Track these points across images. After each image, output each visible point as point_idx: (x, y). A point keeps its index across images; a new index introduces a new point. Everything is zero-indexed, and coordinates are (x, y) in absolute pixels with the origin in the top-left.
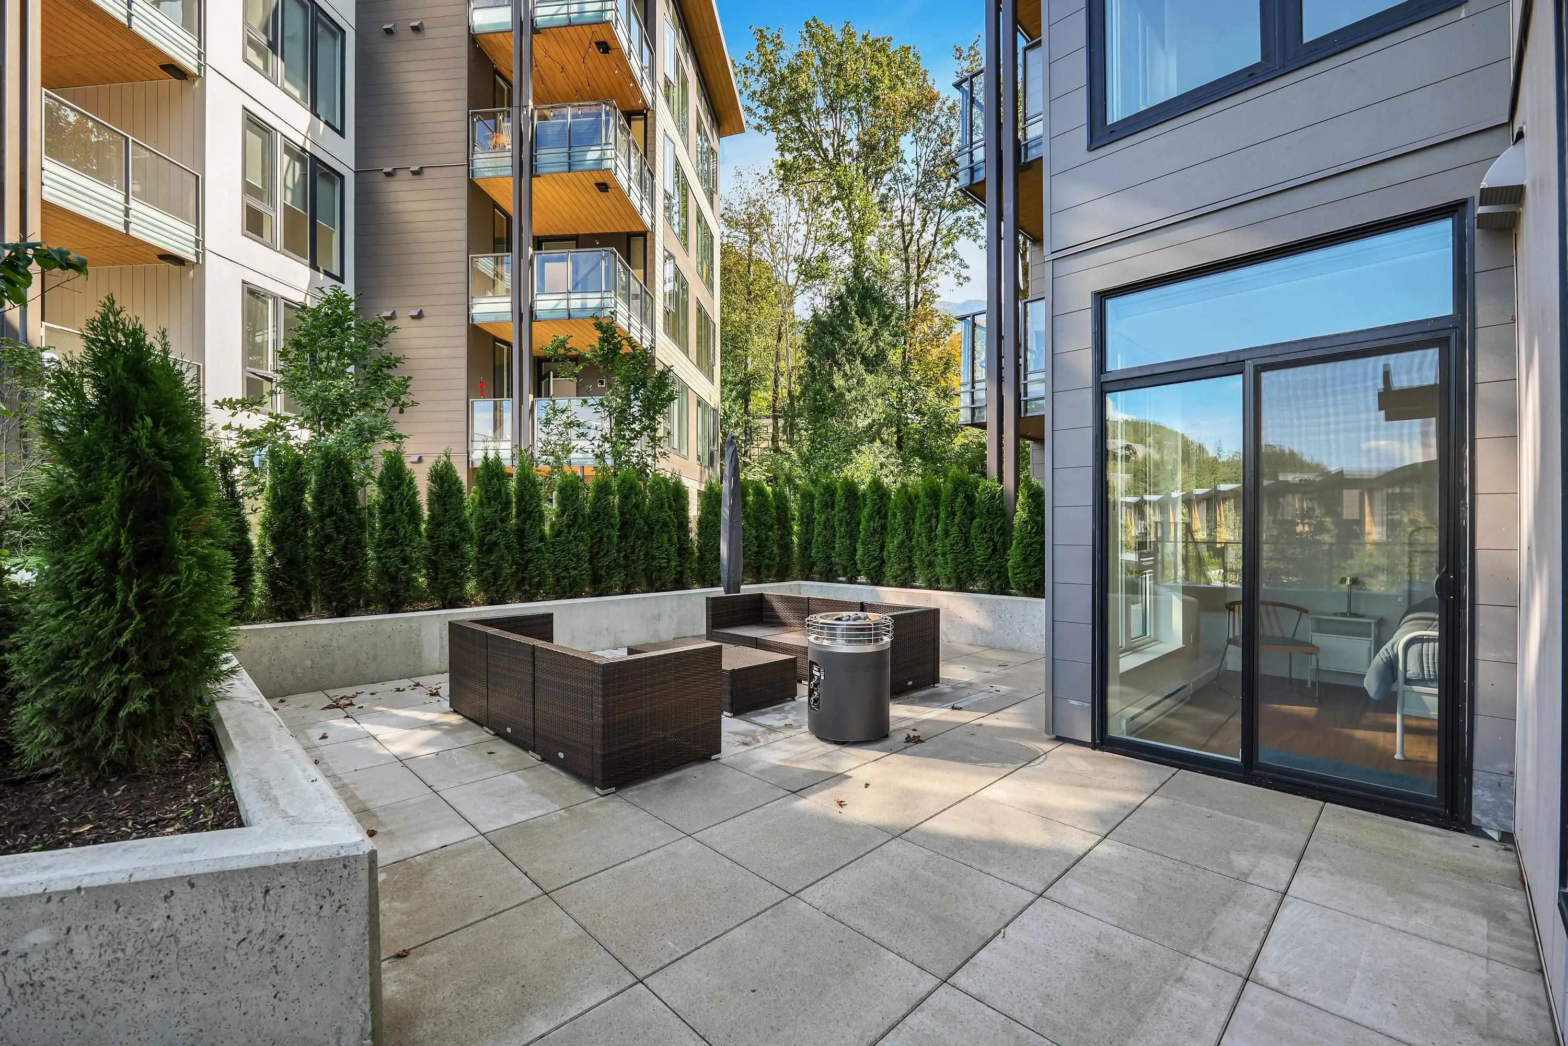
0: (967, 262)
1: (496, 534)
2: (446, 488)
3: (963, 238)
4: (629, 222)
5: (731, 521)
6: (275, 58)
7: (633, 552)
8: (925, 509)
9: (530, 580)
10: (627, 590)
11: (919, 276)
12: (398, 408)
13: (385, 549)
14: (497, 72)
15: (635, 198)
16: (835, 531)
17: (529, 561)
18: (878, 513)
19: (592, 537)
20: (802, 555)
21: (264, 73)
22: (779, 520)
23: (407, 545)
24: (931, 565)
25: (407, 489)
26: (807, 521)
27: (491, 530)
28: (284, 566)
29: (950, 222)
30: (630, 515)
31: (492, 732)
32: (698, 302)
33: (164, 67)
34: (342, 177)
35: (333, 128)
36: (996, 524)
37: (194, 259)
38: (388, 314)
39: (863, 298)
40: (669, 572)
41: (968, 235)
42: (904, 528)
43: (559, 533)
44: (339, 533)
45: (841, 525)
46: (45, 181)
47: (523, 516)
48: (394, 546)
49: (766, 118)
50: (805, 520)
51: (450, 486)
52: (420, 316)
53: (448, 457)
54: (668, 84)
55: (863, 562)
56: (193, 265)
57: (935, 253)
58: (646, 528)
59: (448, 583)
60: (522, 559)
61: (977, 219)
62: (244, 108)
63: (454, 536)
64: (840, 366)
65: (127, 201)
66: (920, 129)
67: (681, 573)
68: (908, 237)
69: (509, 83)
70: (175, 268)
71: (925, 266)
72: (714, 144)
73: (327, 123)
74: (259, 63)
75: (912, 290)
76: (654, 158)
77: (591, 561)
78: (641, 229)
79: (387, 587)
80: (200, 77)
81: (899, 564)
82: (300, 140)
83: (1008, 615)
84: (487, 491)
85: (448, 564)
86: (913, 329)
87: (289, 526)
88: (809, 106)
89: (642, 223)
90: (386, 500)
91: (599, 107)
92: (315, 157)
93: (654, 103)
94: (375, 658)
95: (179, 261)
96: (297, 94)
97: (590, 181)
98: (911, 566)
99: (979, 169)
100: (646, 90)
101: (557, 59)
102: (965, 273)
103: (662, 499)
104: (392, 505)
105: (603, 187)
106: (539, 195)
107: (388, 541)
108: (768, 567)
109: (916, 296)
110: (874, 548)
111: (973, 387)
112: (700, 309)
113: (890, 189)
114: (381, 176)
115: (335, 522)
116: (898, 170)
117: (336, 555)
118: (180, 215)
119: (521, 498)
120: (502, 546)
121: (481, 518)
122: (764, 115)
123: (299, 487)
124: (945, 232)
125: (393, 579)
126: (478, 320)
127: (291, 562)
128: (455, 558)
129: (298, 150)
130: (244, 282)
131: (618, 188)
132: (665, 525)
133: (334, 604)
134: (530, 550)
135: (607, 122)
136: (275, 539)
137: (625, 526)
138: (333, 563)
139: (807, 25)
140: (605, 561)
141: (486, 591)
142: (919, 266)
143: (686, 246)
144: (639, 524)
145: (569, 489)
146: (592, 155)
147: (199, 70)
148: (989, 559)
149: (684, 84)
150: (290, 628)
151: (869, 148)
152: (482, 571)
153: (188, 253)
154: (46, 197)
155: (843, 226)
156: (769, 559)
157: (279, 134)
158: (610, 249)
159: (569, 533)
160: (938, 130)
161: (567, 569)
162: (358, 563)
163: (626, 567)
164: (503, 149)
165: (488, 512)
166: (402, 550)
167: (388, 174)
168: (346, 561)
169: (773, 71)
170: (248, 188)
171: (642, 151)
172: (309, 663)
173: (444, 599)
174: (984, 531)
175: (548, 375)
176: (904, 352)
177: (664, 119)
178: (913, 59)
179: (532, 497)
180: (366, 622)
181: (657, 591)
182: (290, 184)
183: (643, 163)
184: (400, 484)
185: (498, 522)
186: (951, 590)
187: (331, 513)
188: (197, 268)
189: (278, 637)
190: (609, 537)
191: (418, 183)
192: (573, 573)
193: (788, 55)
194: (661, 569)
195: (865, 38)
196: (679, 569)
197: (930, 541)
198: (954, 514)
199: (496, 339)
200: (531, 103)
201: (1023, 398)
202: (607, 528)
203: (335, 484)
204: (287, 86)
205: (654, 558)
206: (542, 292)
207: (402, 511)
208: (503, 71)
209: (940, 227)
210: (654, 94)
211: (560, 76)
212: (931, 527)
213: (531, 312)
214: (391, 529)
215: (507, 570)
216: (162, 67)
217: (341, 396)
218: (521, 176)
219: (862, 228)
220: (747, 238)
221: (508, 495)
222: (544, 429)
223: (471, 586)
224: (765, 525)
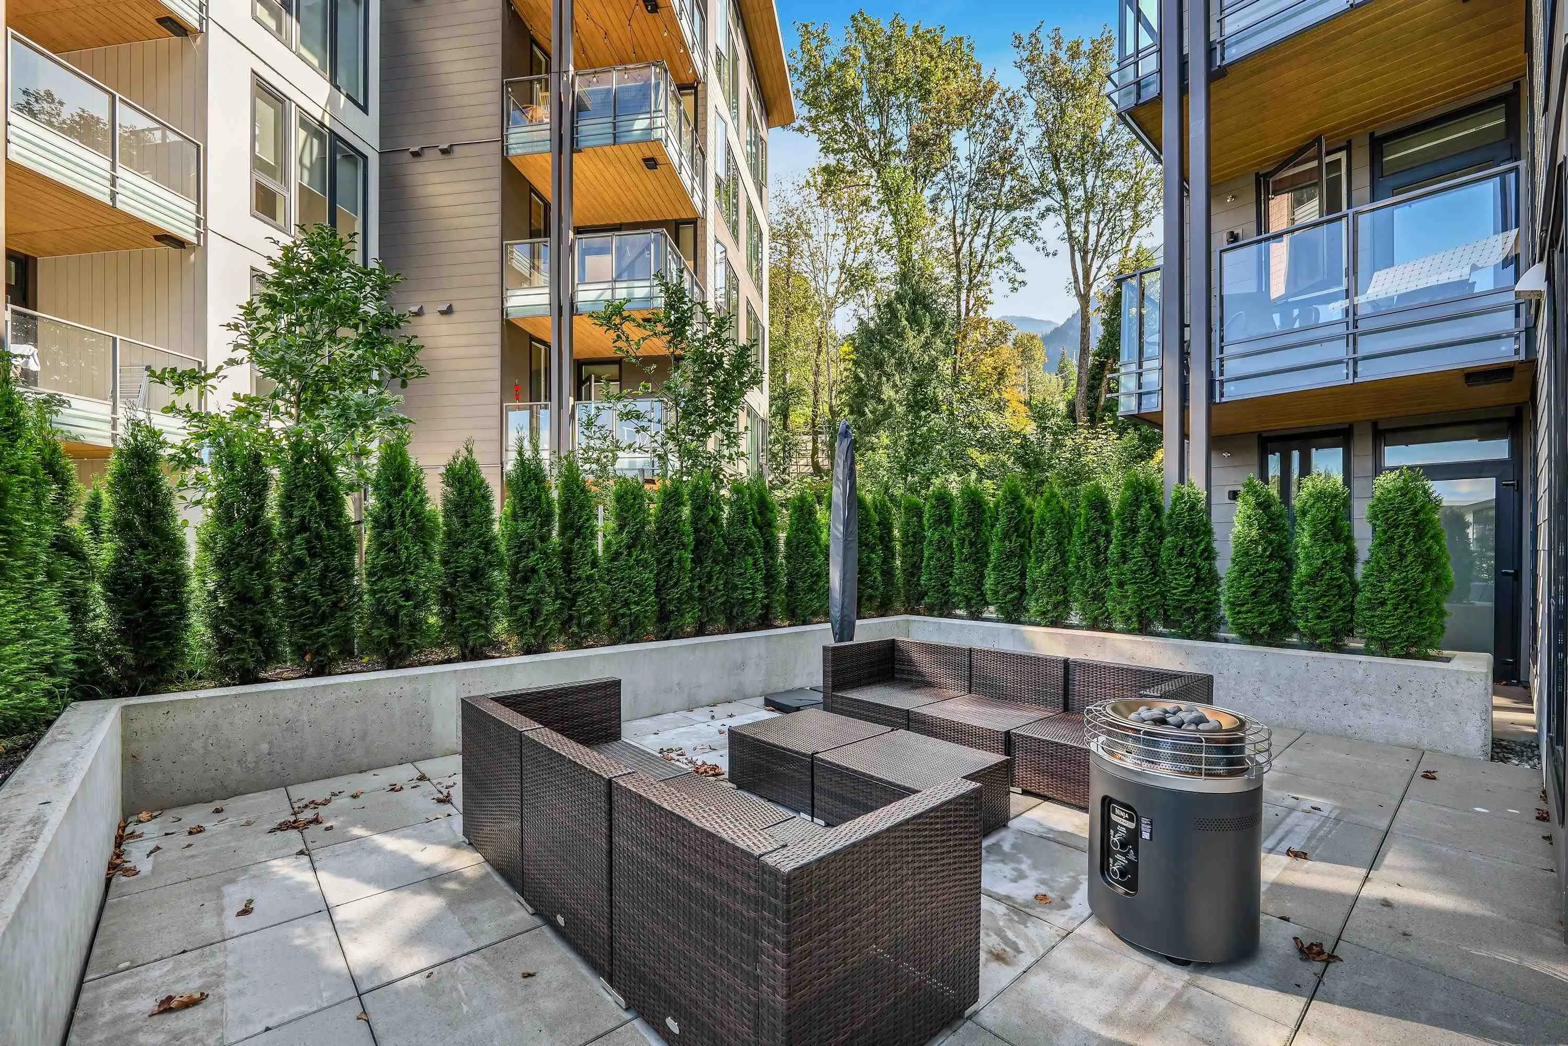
0: (1023, 265)
1: (534, 556)
2: (467, 494)
3: (1018, 240)
4: (678, 206)
5: (845, 540)
6: (288, 17)
7: (710, 579)
8: (1088, 525)
9: (579, 618)
10: (700, 631)
11: (970, 281)
12: (399, 380)
13: (380, 578)
14: (533, 41)
15: (685, 177)
16: (952, 552)
17: (578, 594)
18: (1017, 530)
19: (659, 561)
20: (908, 582)
21: (278, 35)
22: (881, 539)
23: (412, 573)
24: (1098, 597)
25: (411, 494)
26: (914, 539)
27: (528, 552)
28: (231, 604)
29: (1005, 222)
30: (706, 532)
31: (530, 910)
32: (748, 302)
33: (161, 21)
34: (365, 158)
35: (356, 103)
36: (1198, 544)
37: (194, 240)
38: (415, 309)
39: (913, 303)
40: (754, 606)
41: (1024, 236)
42: (1056, 549)
43: (616, 556)
44: (313, 555)
45: (962, 545)
46: (11, 137)
47: (570, 533)
48: (393, 574)
49: (809, 119)
50: (911, 539)
51: (472, 492)
52: (449, 311)
53: (470, 452)
54: (719, 53)
55: (996, 593)
56: (194, 247)
57: (987, 257)
58: (726, 551)
59: (469, 626)
60: (569, 591)
61: (1034, 219)
62: (253, 71)
63: (476, 559)
64: (889, 376)
65: (113, 167)
66: (974, 125)
67: (767, 607)
68: (959, 240)
69: (547, 54)
70: (174, 252)
71: (978, 271)
72: (763, 133)
73: (348, 96)
74: (272, 24)
75: (963, 296)
76: (706, 136)
77: (657, 592)
78: (691, 216)
79: (382, 632)
80: (201, 32)
81: (1050, 596)
82: (318, 113)
83: (1234, 671)
84: (522, 499)
85: (470, 599)
86: (965, 337)
87: (239, 545)
88: (855, 104)
89: (693, 209)
90: (383, 509)
91: (647, 70)
92: (335, 134)
93: (705, 74)
94: (364, 736)
95: (179, 243)
96: (316, 62)
97: (636, 155)
98: (1066, 598)
99: (1147, 85)
100: (697, 57)
101: (599, 22)
102: (1020, 277)
103: (746, 511)
104: (390, 517)
105: (651, 163)
106: (581, 176)
107: (385, 568)
108: (871, 598)
109: (968, 303)
110: (1012, 576)
111: (1140, 366)
112: (750, 312)
113: (942, 189)
114: (408, 156)
115: (308, 541)
116: (952, 168)
117: (310, 587)
118: (181, 191)
119: (566, 508)
120: (543, 575)
121: (514, 535)
122: (807, 115)
123: (258, 489)
124: (999, 234)
125: (393, 621)
126: (513, 315)
127: (243, 598)
128: (479, 590)
129: (315, 124)
130: (253, 269)
131: (669, 164)
132: (750, 544)
133: (308, 658)
134: (579, 579)
135: (657, 85)
136: (221, 564)
137: (700, 544)
138: (305, 599)
139: (854, 19)
140: (675, 593)
141: (521, 635)
142: (971, 271)
143: (736, 237)
144: (717, 543)
145: (629, 497)
146: (641, 124)
147: (201, 24)
148: (1191, 592)
149: (736, 59)
150: (236, 696)
151: (919, 144)
152: (516, 607)
153: (188, 233)
154: (13, 157)
155: (888, 229)
156: (871, 587)
157: (293, 105)
158: (659, 230)
159: (629, 555)
160: (994, 124)
161: (626, 604)
162: (342, 599)
163: (701, 600)
164: (541, 123)
165: (523, 526)
166: (405, 581)
167: (416, 154)
168: (323, 595)
169: (817, 67)
170: (257, 163)
171: (692, 125)
172: (265, 747)
173: (463, 646)
174: (1181, 553)
175: (588, 379)
176: (955, 363)
177: (715, 96)
178: (966, 51)
179: (582, 507)
180: (351, 684)
181: (738, 631)
182: (307, 162)
183: (694, 141)
184: (404, 487)
185: (537, 541)
186: (1129, 632)
187: (303, 527)
188: (198, 250)
189: (218, 710)
190: (680, 560)
191: (445, 164)
192: (635, 609)
193: (833, 51)
194: (745, 602)
195: (916, 29)
196: (766, 601)
197: (1098, 566)
198: (1134, 531)
199: (532, 338)
200: (571, 68)
201: (1218, 377)
202: (677, 548)
203: (309, 486)
204: (304, 51)
205: (735, 588)
206: (582, 282)
207: (404, 525)
208: (540, 38)
209: (994, 229)
210: (705, 64)
211: (601, 42)
212: (1098, 547)
213: (572, 305)
214: (390, 551)
215: (549, 606)
216: (159, 21)
217: (327, 368)
218: (560, 152)
219: (909, 233)
220: (785, 249)
221: (549, 503)
222: (586, 432)
223: (500, 627)
224: (867, 545)
